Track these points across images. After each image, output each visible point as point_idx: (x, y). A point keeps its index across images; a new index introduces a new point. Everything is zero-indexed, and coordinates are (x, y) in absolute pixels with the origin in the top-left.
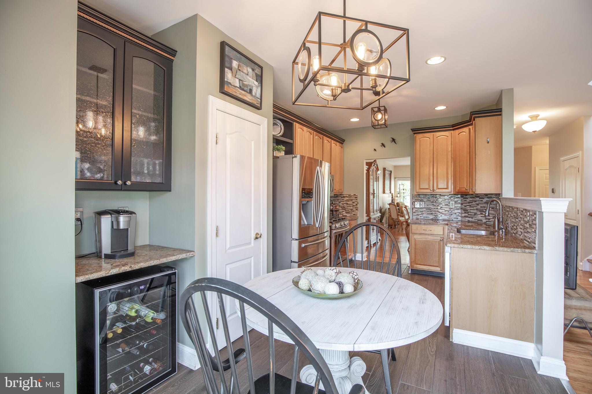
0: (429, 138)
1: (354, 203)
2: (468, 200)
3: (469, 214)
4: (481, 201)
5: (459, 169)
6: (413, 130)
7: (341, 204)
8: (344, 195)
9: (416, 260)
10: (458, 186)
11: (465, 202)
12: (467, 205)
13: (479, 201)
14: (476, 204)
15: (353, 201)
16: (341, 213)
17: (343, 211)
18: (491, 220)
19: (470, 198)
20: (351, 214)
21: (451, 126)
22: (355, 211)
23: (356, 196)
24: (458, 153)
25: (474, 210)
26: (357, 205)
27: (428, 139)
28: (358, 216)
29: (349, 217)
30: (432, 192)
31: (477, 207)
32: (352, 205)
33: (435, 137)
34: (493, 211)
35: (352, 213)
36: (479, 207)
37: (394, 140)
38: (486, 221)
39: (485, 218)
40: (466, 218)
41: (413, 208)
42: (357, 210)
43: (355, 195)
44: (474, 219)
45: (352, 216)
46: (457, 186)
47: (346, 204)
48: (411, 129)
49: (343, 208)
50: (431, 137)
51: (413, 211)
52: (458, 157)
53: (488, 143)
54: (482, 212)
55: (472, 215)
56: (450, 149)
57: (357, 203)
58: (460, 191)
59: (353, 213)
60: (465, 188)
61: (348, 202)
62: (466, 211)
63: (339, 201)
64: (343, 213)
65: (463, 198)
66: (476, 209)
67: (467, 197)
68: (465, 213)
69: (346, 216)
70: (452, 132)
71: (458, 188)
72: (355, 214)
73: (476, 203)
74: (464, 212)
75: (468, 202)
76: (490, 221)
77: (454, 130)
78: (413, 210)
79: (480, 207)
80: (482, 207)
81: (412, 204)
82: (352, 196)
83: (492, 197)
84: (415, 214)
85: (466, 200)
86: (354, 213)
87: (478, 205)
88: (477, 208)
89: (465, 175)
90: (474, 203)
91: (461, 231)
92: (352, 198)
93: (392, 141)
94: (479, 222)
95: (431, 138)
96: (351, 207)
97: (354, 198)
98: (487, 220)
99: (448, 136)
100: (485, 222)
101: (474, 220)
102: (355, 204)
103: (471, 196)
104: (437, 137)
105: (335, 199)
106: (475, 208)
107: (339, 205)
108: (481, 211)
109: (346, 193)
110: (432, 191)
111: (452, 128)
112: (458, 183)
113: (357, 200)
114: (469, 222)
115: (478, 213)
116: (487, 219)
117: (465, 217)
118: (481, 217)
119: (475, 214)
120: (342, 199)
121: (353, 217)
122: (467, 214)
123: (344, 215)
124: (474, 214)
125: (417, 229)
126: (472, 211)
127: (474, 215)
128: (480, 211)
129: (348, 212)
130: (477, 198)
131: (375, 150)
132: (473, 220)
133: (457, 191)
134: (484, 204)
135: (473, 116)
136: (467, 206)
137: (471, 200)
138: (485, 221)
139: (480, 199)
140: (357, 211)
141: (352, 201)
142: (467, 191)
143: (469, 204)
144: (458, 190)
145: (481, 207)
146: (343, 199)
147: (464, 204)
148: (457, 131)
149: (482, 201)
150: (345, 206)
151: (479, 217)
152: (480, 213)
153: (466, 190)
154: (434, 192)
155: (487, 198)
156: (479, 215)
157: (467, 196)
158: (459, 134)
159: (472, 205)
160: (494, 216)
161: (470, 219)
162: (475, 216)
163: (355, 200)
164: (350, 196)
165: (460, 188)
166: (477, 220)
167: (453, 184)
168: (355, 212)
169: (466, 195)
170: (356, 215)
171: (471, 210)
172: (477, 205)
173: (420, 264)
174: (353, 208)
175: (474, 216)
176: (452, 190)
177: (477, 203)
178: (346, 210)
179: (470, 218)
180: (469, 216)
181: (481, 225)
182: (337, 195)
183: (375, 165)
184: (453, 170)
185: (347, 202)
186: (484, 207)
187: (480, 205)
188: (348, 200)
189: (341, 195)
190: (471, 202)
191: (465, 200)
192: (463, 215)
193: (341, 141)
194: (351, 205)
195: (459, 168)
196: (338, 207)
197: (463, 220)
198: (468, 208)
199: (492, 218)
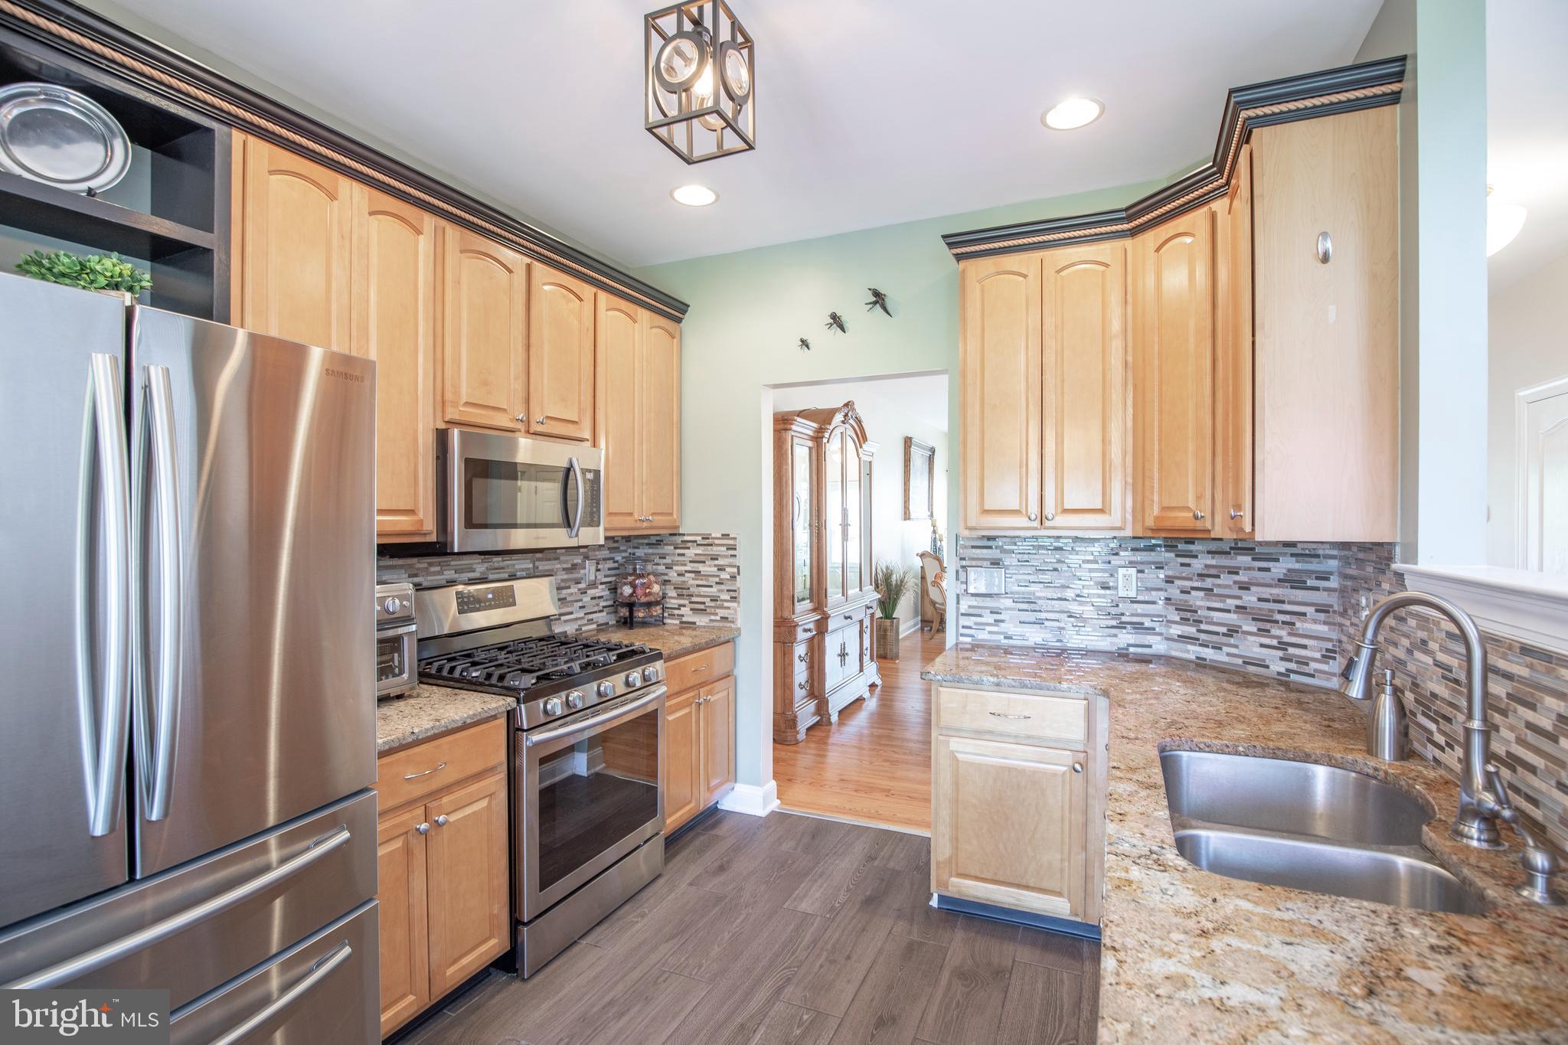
0: (1025, 276)
1: (721, 569)
2: (1198, 565)
3: (1203, 627)
4: (1260, 569)
5: (1160, 421)
6: (953, 241)
7: (672, 575)
8: (686, 538)
9: (957, 855)
10: (1156, 498)
11: (1186, 572)
12: (1193, 588)
13: (1249, 569)
14: (1235, 582)
15: (720, 562)
16: (676, 612)
17: (682, 602)
18: (1314, 665)
19: (1209, 552)
20: (713, 617)
21: (1123, 214)
22: (726, 604)
23: (731, 542)
24: (1156, 339)
25: (1229, 611)
26: (733, 577)
27: (1021, 279)
28: (739, 623)
29: (704, 627)
30: (1035, 529)
31: (1239, 598)
32: (717, 580)
33: (1049, 272)
34: (1325, 623)
35: (716, 614)
36: (1250, 599)
37: (878, 299)
38: (1287, 670)
39: (1280, 653)
40: (1190, 647)
41: (958, 595)
42: (734, 599)
43: (725, 536)
44: (1228, 654)
45: (715, 624)
46: (1153, 501)
47: (693, 575)
48: (944, 237)
49: (682, 591)
50: (1033, 272)
51: (958, 609)
52: (1156, 362)
53: (1325, 259)
54: (1268, 626)
55: (1217, 634)
56: (1116, 326)
57: (735, 570)
58: (1168, 524)
59: (718, 611)
60: (1188, 509)
61: (701, 567)
62: (1187, 614)
63: (664, 561)
64: (683, 611)
65: (1172, 555)
66: (1237, 607)
67: (1191, 547)
68: (1184, 621)
69: (694, 623)
70: (1128, 243)
71: (1156, 511)
72: (727, 618)
73: (1236, 578)
74: (1177, 619)
75: (1199, 575)
76: (1305, 669)
77: (1134, 233)
78: (961, 602)
79: (1255, 599)
80: (1267, 600)
81: (957, 579)
82: (717, 542)
83: (1318, 556)
84: (966, 624)
85: (1189, 565)
86: (722, 613)
87: (1244, 587)
88: (1238, 602)
89: (1191, 447)
90: (1226, 579)
91: (1181, 756)
92: (715, 548)
93: (875, 303)
94: (1251, 669)
95: (1031, 276)
96: (711, 586)
97: (724, 548)
98: (1293, 666)
99: (1107, 265)
100: (1279, 674)
101: (1226, 659)
102: (728, 577)
103: (1213, 546)
104: (1058, 272)
105: (650, 551)
106: (1231, 603)
107: (666, 578)
108: (1264, 621)
109: (690, 526)
110: (1036, 524)
111: (1126, 226)
112: (1156, 485)
113: (735, 556)
114: (1204, 667)
115: (1245, 628)
116: (1290, 660)
117: (1183, 638)
118: (1262, 646)
119: (1232, 631)
120: (679, 555)
121: (720, 629)
122: (1193, 630)
123: (684, 619)
124: (1224, 630)
125: (965, 707)
126: (1216, 615)
127: (1224, 635)
128: (1253, 619)
129: (702, 607)
130: (1240, 558)
131: (804, 343)
132: (1220, 657)
133: (1150, 522)
134: (1276, 586)
135: (1243, 115)
136: (1193, 593)
137: (1214, 562)
138: (1283, 670)
139: (1253, 559)
140: (735, 605)
141: (716, 562)
142: (1199, 525)
143: (1204, 581)
144: (1157, 518)
145: (1260, 600)
146: (683, 555)
147: (1178, 582)
148: (1151, 238)
149: (1268, 570)
150: (691, 582)
151: (1252, 646)
152: (1254, 629)
153: (1196, 518)
154: (1045, 528)
155: (1292, 555)
156: (1251, 638)
157: (1193, 543)
158: (1158, 250)
159: (1219, 586)
160: (1327, 650)
161: (1209, 653)
162: (1232, 641)
163: (726, 556)
164: (707, 540)
165: (1164, 509)
166: (1240, 661)
167: (1130, 488)
168: (728, 608)
169: (1190, 541)
170: (733, 622)
171: (1209, 609)
172: (1241, 588)
173: (979, 875)
174: (719, 591)
175: (1225, 640)
176: (1129, 517)
177: (1242, 577)
178: (694, 599)
179: (1207, 646)
180: (1203, 636)
181: (1261, 684)
182: (658, 538)
183: (851, 421)
184: (1130, 424)
185: (696, 565)
186: (1275, 601)
187: (1253, 589)
188: (702, 558)
189: (675, 535)
190: (1213, 571)
191: (1182, 565)
192: (1176, 630)
193: (672, 309)
194: (711, 579)
195: (1161, 411)
196: (656, 588)
197: (1174, 653)
198: (1197, 599)
199: (1318, 655)
